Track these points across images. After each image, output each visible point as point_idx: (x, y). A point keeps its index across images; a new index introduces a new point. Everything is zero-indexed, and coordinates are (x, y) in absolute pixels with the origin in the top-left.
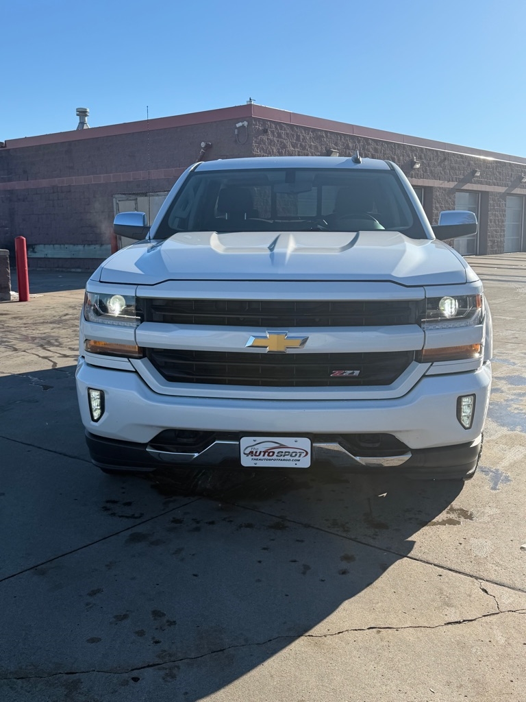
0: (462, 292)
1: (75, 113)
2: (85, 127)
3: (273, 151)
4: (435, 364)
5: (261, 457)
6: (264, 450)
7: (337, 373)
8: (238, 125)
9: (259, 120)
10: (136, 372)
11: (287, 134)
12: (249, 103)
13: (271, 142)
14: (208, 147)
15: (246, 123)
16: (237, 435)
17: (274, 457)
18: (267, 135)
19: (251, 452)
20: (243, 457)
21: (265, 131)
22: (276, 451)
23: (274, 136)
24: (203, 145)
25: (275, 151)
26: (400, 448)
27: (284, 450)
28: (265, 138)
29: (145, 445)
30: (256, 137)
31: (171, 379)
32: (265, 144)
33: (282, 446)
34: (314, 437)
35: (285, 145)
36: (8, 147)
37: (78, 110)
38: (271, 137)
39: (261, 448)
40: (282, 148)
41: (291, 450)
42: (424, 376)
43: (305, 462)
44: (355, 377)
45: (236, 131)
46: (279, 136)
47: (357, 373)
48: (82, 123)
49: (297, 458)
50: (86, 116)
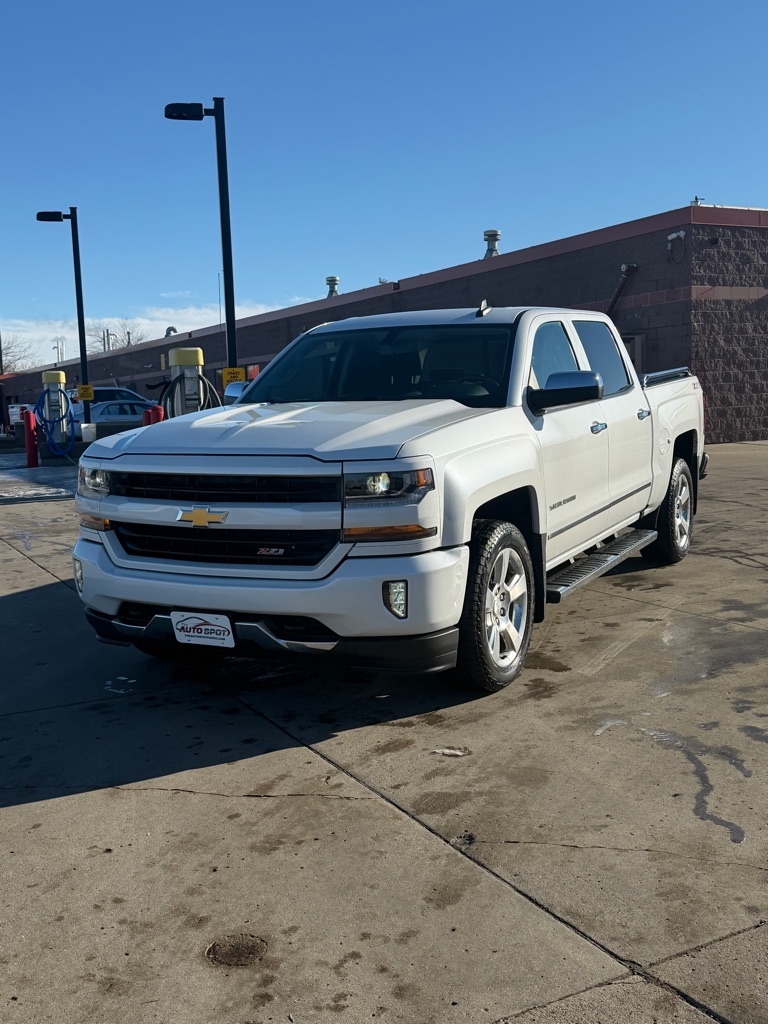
0: (394, 467)
1: (483, 237)
2: (494, 254)
3: (727, 269)
4: (358, 544)
5: (191, 633)
6: (192, 626)
7: (263, 551)
8: (670, 238)
9: (703, 227)
10: (102, 544)
11: (754, 243)
12: (694, 205)
13: (724, 256)
14: (631, 270)
15: (682, 234)
16: (167, 610)
17: (203, 634)
18: (718, 247)
19: (183, 628)
20: (177, 632)
21: (714, 242)
22: (203, 628)
23: (729, 247)
24: (624, 268)
25: (730, 268)
26: (326, 634)
27: (209, 627)
28: (713, 252)
29: (113, 617)
30: (699, 253)
31: (130, 552)
32: (713, 260)
33: (206, 623)
34: (234, 616)
35: (748, 258)
36: (402, 289)
37: (486, 234)
38: (724, 249)
39: (191, 623)
40: (744, 263)
41: (216, 628)
42: (346, 558)
43: (229, 642)
44: (280, 556)
45: (669, 244)
46: (739, 246)
47: (281, 551)
48: (491, 250)
49: (221, 637)
50: (497, 240)
